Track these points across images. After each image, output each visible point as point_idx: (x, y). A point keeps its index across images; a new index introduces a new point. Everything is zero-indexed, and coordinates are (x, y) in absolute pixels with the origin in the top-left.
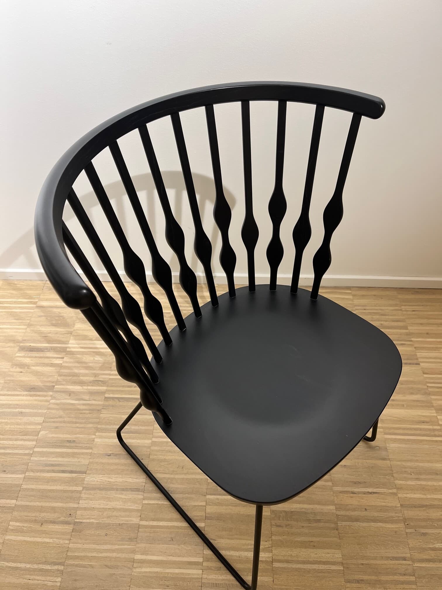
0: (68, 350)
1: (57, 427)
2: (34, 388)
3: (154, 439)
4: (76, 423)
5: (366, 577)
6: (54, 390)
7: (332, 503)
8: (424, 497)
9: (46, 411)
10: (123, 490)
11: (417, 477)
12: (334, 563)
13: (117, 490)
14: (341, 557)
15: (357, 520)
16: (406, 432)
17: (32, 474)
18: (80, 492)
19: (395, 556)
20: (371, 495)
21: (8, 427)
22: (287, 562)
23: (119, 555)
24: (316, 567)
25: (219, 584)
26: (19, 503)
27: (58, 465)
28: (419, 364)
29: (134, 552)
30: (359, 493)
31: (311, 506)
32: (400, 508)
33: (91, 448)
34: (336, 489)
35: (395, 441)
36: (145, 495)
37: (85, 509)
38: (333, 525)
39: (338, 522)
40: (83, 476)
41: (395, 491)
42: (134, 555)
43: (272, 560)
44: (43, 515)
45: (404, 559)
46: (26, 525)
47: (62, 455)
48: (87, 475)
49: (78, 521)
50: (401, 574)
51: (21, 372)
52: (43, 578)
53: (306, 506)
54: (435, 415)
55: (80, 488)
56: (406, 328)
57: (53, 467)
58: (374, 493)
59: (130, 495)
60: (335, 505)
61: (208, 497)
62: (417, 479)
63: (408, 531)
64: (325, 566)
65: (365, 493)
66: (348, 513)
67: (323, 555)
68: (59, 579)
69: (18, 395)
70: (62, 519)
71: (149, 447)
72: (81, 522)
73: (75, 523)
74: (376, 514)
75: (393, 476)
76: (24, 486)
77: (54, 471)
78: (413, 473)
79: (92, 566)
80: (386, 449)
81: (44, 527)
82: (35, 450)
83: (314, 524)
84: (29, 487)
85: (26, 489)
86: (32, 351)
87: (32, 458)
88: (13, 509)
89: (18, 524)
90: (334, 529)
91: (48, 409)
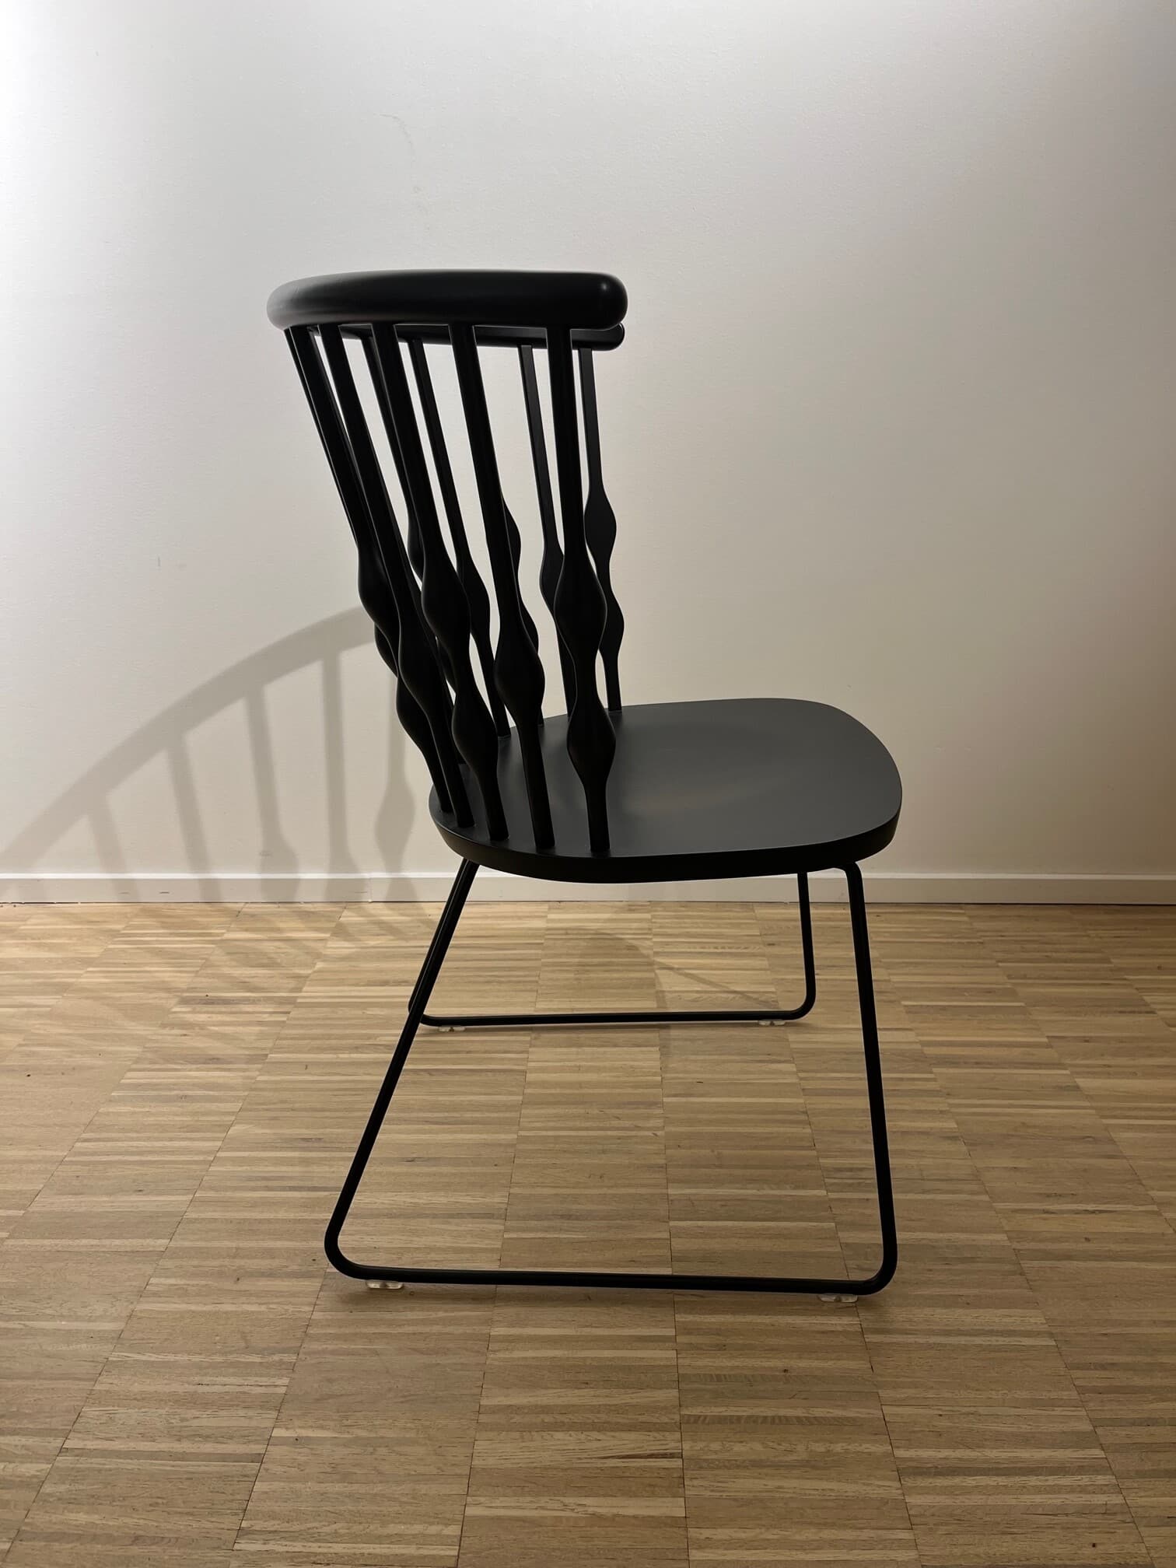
0: (299, 1000)
1: (275, 1118)
2: (218, 1059)
3: (522, 1133)
4: (323, 1110)
5: (1116, 1359)
6: (268, 1061)
7: (996, 1229)
9: (246, 1093)
10: (452, 1216)
12: (1028, 1334)
13: (435, 1216)
14: (1044, 1321)
15: (1068, 1257)
16: (1150, 1113)
17: (212, 1194)
20: (1093, 1215)
21: (151, 1120)
22: (904, 1332)
23: (449, 1329)
24: (978, 1340)
25: (725, 1375)
26: (176, 1243)
27: (282, 1178)
28: (1154, 1013)
29: (490, 1322)
30: (1062, 1212)
31: (946, 1236)
34: (1000, 1206)
35: (1130, 1128)
36: (508, 1223)
37: (353, 1250)
38: (1007, 1267)
39: (1021, 1262)
41: (1155, 1208)
42: (489, 1327)
43: (860, 1330)
44: (239, 1262)
46: (195, 1282)
47: (289, 1162)
51: (185, 1035)
52: (240, 1381)
56: (1107, 961)
57: (268, 1182)
58: (1101, 1212)
59: (469, 1225)
60: (1006, 1232)
61: (672, 1223)
64: (1005, 1339)
65: (1077, 1212)
66: (1042, 1246)
67: (997, 1320)
68: (286, 1381)
69: (176, 1070)
70: (294, 1268)
71: (513, 1146)
73: (327, 1276)
74: (1115, 1247)
75: (1141, 1184)
76: (189, 1215)
77: (268, 1189)
79: (376, 1353)
80: (1112, 1141)
81: (244, 1285)
82: (220, 1154)
83: (960, 1266)
84: (203, 1216)
85: (196, 1219)
86: (213, 1003)
87: (212, 1169)
88: (161, 1254)
89: (172, 1281)
90: (1014, 1273)
91: (252, 1090)
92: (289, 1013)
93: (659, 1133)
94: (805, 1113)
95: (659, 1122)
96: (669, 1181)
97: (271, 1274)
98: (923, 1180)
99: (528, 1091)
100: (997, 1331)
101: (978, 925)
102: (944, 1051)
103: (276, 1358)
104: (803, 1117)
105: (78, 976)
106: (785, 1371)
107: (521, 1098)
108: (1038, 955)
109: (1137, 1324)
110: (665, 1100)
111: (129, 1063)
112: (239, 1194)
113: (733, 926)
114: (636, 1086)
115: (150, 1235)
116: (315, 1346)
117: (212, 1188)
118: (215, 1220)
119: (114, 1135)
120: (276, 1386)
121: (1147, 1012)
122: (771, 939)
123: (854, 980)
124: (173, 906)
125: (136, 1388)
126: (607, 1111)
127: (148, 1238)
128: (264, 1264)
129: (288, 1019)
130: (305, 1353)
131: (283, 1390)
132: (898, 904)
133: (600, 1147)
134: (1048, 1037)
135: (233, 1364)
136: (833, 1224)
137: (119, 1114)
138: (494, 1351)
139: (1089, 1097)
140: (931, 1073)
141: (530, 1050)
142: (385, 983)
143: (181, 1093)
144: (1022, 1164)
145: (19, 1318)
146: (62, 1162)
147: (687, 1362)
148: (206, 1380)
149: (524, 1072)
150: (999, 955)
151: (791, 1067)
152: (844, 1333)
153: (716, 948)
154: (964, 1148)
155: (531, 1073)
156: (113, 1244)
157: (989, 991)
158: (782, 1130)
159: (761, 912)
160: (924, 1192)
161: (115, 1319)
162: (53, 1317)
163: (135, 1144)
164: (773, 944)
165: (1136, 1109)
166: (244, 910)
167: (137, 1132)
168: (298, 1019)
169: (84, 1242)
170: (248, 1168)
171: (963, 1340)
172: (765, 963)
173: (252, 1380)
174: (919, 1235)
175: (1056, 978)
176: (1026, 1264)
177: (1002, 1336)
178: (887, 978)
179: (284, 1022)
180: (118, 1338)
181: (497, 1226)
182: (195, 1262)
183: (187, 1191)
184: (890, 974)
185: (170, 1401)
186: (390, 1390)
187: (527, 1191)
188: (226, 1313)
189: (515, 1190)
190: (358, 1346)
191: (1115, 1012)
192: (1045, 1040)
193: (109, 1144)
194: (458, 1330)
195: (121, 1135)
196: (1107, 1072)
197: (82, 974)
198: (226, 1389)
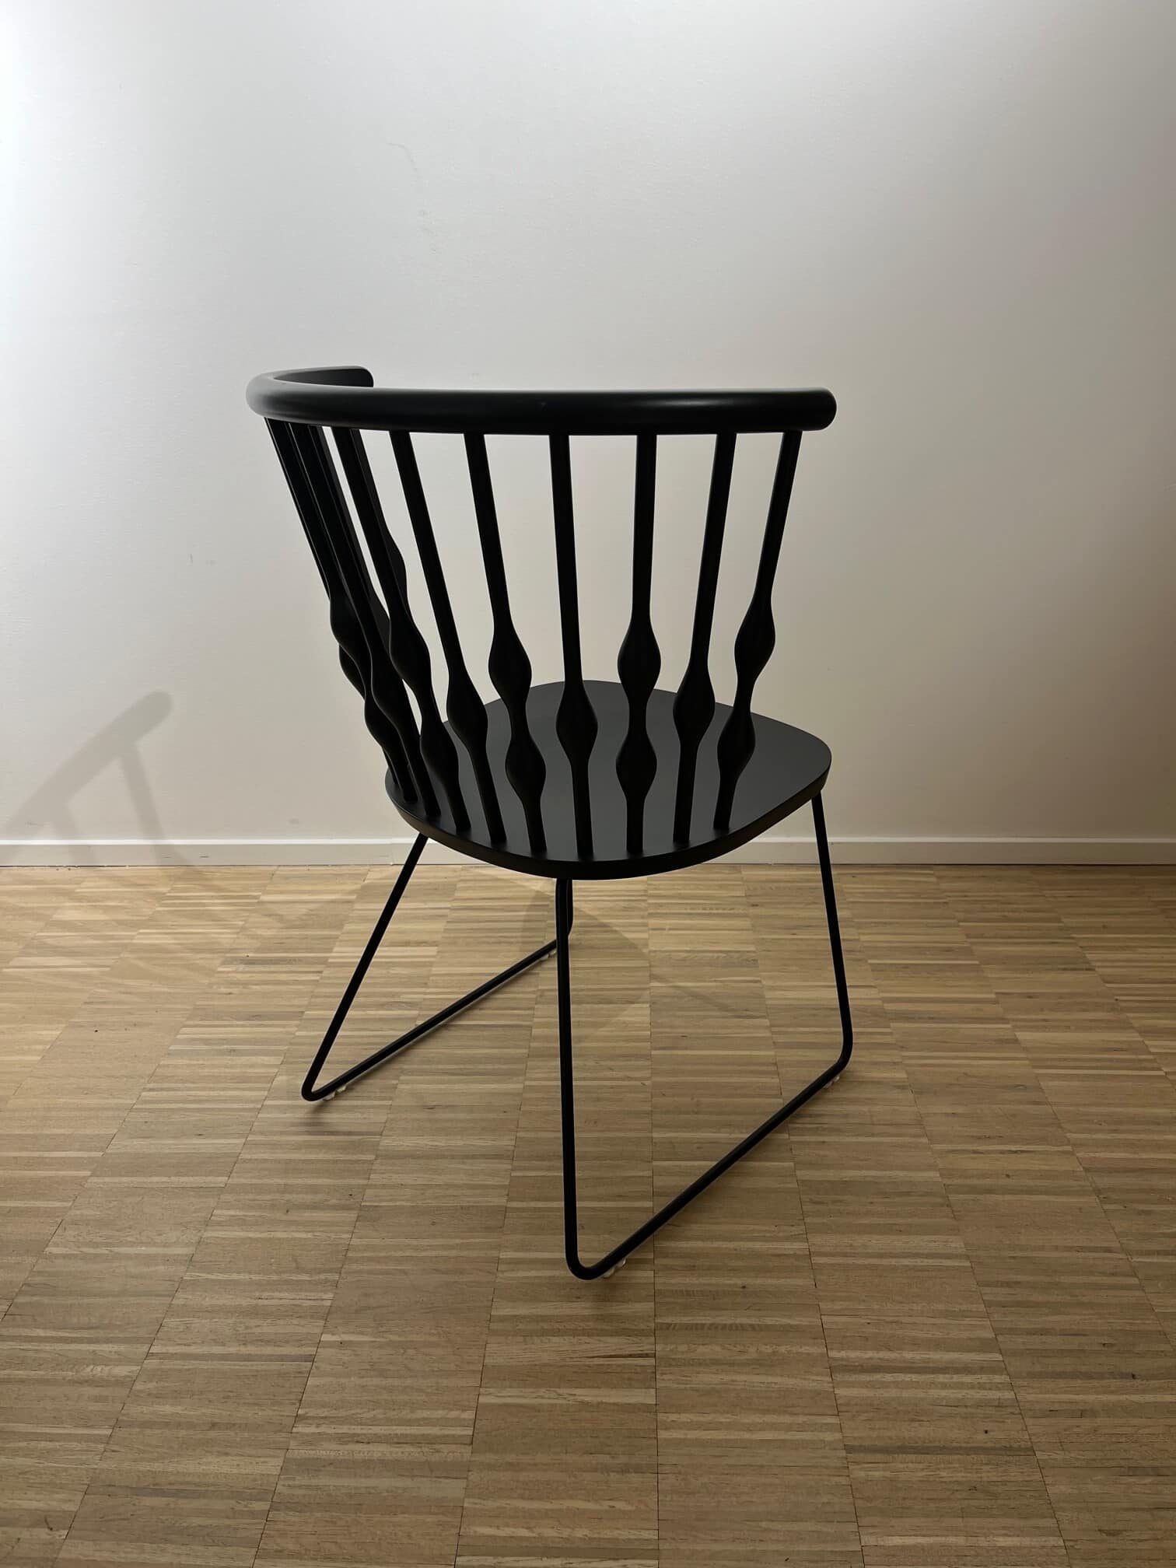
0: (330, 960)
2: (260, 1016)
3: (527, 1083)
5: (1019, 1278)
6: (304, 1017)
7: (931, 1167)
8: (1136, 1156)
9: (286, 1048)
10: (467, 1157)
11: (1114, 1127)
12: (948, 1257)
13: (453, 1157)
14: (963, 1246)
15: (990, 1191)
16: (1078, 1064)
17: (261, 1138)
18: (371, 1162)
19: (1085, 1245)
20: (1014, 1155)
21: (206, 1072)
22: (845, 1255)
23: (465, 1253)
24: (906, 1262)
25: (693, 1291)
26: (234, 1180)
28: (1094, 970)
29: (498, 1247)
30: (990, 1152)
31: (888, 1173)
32: (1084, 1173)
33: (391, 1099)
34: (938, 1147)
35: (1058, 1077)
36: (516, 1163)
37: (384, 1186)
38: (939, 1200)
39: (950, 1196)
40: (377, 1138)
41: (1069, 1148)
42: (498, 1252)
43: (808, 1253)
44: (287, 1197)
45: (1109, 1250)
46: (252, 1214)
48: (383, 1138)
49: (368, 1204)
50: (1104, 1274)
52: (292, 1295)
53: (873, 1173)
54: (1141, 1039)
55: (372, 1157)
56: (1059, 920)
57: (309, 1128)
58: (1022, 1152)
59: (481, 1165)
60: (939, 1170)
61: (655, 1163)
62: (1116, 1131)
63: (1106, 1207)
64: (929, 1261)
65: (1002, 1152)
66: (968, 1182)
67: (923, 1244)
68: (330, 1295)
69: (225, 1026)
70: (334, 1201)
71: (519, 1094)
72: (376, 1206)
73: (361, 1208)
74: (1031, 1183)
75: (1061, 1127)
76: (243, 1156)
77: (309, 1133)
78: (1105, 1121)
79: (405, 1272)
80: (1039, 1089)
81: (294, 1216)
82: (267, 1102)
83: (897, 1199)
84: (255, 1157)
85: (250, 1160)
86: (254, 964)
87: (259, 1116)
88: (222, 1190)
89: (232, 1213)
90: (942, 1205)
91: (291, 1044)
92: (321, 972)
93: (647, 1083)
94: (775, 1064)
95: (646, 1073)
96: (654, 1126)
97: (314, 1207)
98: (873, 1124)
99: (534, 1044)
100: (923, 1254)
101: (944, 886)
102: (903, 1007)
103: (322, 1276)
104: (773, 1068)
105: (132, 938)
106: (744, 1287)
107: (526, 1051)
108: (995, 915)
109: (1042, 1248)
110: (654, 1052)
111: (184, 1019)
112: (284, 1138)
113: (721, 887)
114: (628, 1039)
115: (210, 1173)
116: (354, 1267)
117: (262, 1133)
118: (265, 1161)
119: (173, 1085)
120: (323, 1300)
121: (1087, 970)
122: (754, 900)
123: (827, 939)
124: (213, 869)
125: (208, 1302)
126: (603, 1063)
127: (209, 1176)
128: (308, 1198)
129: (322, 978)
130: (345, 1273)
131: (328, 1303)
132: (873, 866)
133: (595, 1095)
134: (997, 993)
135: (287, 1282)
136: (792, 1164)
137: (175, 1066)
138: (503, 1272)
139: (1026, 1050)
140: (889, 1027)
141: (536, 1006)
142: (407, 944)
143: (229, 1047)
144: (960, 1110)
145: (107, 1245)
146: (131, 1110)
147: (662, 1280)
148: (265, 1294)
149: (531, 1027)
150: (961, 915)
151: (766, 1022)
152: (796, 1256)
153: (704, 909)
154: (911, 1096)
155: (536, 1028)
156: (181, 1181)
157: (949, 950)
158: (754, 1079)
159: (746, 873)
160: (873, 1135)
161: (187, 1245)
162: (132, 1244)
163: (193, 1093)
164: (757, 905)
165: (1065, 1059)
166: (278, 872)
167: (193, 1083)
168: (329, 978)
169: (155, 1179)
170: (292, 1115)
171: (893, 1262)
172: (746, 923)
173: (303, 1295)
174: (865, 1173)
175: (1010, 937)
176: (953, 1198)
177: (926, 1258)
178: (857, 937)
179: (318, 981)
180: (190, 1260)
181: (506, 1166)
182: (251, 1197)
183: (240, 1135)
184: (859, 934)
185: (236, 1312)
186: (417, 1302)
187: (531, 1135)
188: (279, 1239)
189: (520, 1134)
190: (390, 1267)
191: (1059, 969)
192: (993, 996)
193: (172, 1093)
194: (474, 1254)
195: (180, 1085)
196: (1045, 1026)
197: (133, 936)
198: (281, 1302)
